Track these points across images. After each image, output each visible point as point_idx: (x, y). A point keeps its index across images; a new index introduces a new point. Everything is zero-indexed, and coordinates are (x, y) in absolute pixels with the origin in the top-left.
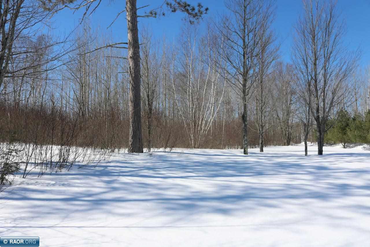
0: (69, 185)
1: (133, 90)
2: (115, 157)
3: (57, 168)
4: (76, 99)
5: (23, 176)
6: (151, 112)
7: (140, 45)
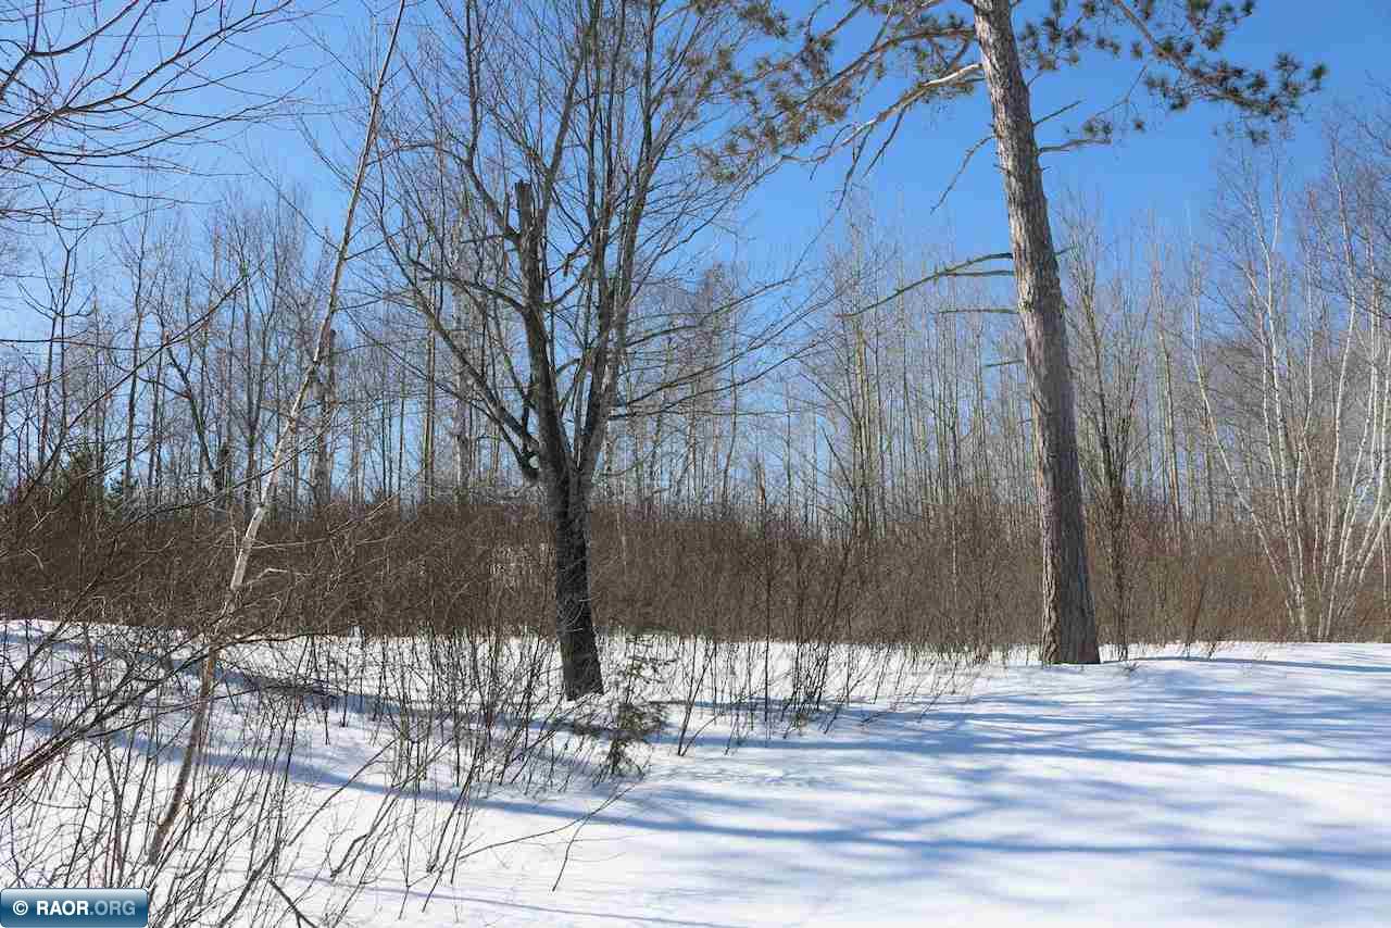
0: (831, 785)
1: (1045, 427)
2: (991, 683)
3: (786, 724)
4: (841, 473)
5: (677, 747)
6: (1119, 505)
7: (1059, 254)
